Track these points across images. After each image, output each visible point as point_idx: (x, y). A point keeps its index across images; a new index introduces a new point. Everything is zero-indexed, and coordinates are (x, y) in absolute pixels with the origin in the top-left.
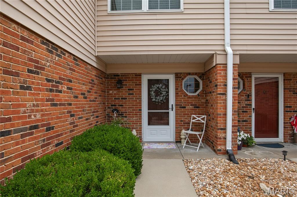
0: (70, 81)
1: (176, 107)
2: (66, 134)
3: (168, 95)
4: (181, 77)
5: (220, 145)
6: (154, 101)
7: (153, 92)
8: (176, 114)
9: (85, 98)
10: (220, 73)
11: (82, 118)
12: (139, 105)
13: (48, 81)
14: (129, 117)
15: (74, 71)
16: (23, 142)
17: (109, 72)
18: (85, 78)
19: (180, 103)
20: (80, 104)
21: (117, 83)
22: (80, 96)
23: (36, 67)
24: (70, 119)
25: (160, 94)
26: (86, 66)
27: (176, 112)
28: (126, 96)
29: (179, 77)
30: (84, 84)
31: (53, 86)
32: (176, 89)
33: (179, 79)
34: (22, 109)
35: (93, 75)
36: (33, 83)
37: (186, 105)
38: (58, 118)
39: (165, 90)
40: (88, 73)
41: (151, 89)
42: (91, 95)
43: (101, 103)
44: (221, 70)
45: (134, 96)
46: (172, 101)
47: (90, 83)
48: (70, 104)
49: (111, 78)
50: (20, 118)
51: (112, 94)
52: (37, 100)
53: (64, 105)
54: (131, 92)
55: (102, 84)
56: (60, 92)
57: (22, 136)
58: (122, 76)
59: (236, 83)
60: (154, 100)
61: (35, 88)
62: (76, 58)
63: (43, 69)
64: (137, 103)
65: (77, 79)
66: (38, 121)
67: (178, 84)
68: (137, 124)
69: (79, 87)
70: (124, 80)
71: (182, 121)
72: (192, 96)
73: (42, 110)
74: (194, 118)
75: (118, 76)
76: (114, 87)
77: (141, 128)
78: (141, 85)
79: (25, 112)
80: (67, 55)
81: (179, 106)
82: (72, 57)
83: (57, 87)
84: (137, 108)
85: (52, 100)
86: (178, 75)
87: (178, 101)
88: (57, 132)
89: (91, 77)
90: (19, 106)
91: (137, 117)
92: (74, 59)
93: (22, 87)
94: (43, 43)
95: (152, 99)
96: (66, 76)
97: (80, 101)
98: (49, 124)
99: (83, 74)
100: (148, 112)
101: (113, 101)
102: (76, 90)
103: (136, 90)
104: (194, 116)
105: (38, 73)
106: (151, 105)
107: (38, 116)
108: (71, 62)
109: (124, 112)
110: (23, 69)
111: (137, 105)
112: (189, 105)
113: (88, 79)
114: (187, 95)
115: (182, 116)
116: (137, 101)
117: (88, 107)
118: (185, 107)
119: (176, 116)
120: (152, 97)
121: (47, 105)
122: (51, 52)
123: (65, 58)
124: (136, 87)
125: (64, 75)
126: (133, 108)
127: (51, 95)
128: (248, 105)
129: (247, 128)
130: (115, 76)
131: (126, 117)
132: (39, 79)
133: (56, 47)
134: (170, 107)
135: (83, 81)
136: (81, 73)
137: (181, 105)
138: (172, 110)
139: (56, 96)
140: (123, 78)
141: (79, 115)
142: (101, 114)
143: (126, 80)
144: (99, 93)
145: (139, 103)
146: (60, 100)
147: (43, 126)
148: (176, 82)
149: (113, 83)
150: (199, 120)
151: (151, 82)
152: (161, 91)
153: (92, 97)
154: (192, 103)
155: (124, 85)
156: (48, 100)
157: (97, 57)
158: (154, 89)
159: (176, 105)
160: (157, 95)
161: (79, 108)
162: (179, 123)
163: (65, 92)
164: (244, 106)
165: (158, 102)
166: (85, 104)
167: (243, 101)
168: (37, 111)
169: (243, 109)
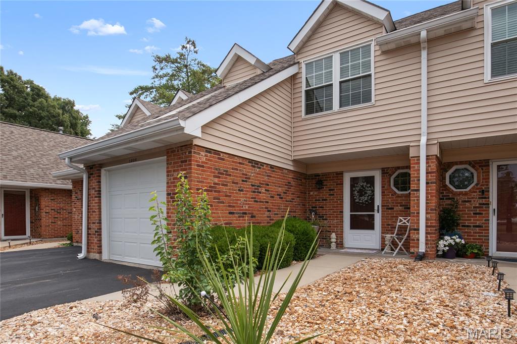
0: (268, 185)
1: (382, 209)
2: (264, 223)
3: (374, 195)
4: (387, 173)
5: (413, 247)
6: (357, 202)
7: (356, 192)
8: (382, 217)
9: (281, 198)
10: (414, 167)
11: (277, 214)
12: (340, 207)
13: (252, 185)
14: (329, 219)
15: (271, 176)
16: (240, 220)
17: (309, 173)
18: (281, 181)
19: (387, 203)
20: (275, 203)
21: (316, 184)
22: (276, 196)
23: (246, 178)
24: (267, 214)
25: (365, 194)
26: (282, 171)
27: (382, 214)
28: (326, 197)
29: (385, 172)
30: (280, 187)
31: (255, 189)
32: (383, 187)
33: (386, 175)
34: (239, 202)
35: (290, 178)
36: (244, 187)
37: (394, 206)
38: (259, 211)
39: (369, 189)
40: (284, 176)
41: (354, 189)
42: (288, 196)
43: (299, 204)
44: (414, 164)
45: (335, 197)
46: (378, 201)
47: (286, 185)
48: (267, 202)
49: (312, 179)
50: (238, 207)
51: (313, 195)
52: (246, 198)
53: (263, 202)
54: (332, 192)
55: (301, 185)
56: (260, 193)
57: (239, 217)
58: (322, 175)
59: (434, 176)
60: (357, 200)
61: (245, 190)
62: (272, 167)
63: (249, 178)
64: (338, 205)
65: (273, 183)
66: (246, 210)
67: (384, 181)
68: (338, 227)
69: (274, 189)
70: (325, 180)
71: (388, 225)
72: (401, 194)
73: (249, 204)
74: (401, 221)
75: (319, 176)
76: (315, 188)
77: (343, 232)
78: (343, 184)
79: (240, 204)
80: (265, 166)
81: (386, 207)
82: (269, 166)
83: (258, 189)
84: (338, 209)
85: (255, 198)
86: (384, 170)
87: (385, 200)
88: (258, 220)
89: (287, 180)
90: (238, 200)
91: (338, 220)
92: (271, 168)
93: (239, 190)
94: (249, 162)
95: (356, 199)
96: (265, 181)
97: (275, 200)
98: (253, 213)
99: (280, 178)
100: (351, 215)
101: (314, 203)
102: (272, 191)
103: (337, 190)
104: (401, 218)
105: (246, 181)
106: (354, 206)
107: (247, 207)
108: (269, 170)
109: (324, 215)
110: (239, 180)
111: (338, 207)
112: (398, 206)
113: (284, 182)
114: (395, 193)
115: (389, 219)
116: (338, 202)
117: (284, 206)
118: (393, 209)
119: (382, 219)
120: (355, 197)
121: (251, 201)
122: (254, 167)
123: (263, 169)
124: (336, 187)
125: (263, 181)
126: (334, 210)
127: (254, 195)
128: (484, 204)
129: (482, 236)
130: (315, 176)
131: (326, 219)
132: (247, 186)
133: (257, 163)
134: (376, 208)
135: (279, 184)
136: (278, 178)
137: (388, 206)
138: (378, 212)
139: (257, 195)
140: (323, 178)
141: (275, 211)
142: (299, 215)
143: (327, 180)
144: (297, 194)
145: (340, 204)
146: (259, 199)
147: (249, 214)
148: (382, 179)
149: (313, 184)
150: (404, 223)
151: (354, 181)
152: (365, 190)
153: (289, 198)
154: (402, 203)
155: (325, 185)
156: (252, 198)
157: (294, 161)
158: (357, 189)
159: (382, 206)
160: (361, 195)
161: (275, 206)
162: (385, 227)
163: (263, 193)
164: (477, 205)
165: (363, 203)
166: (281, 203)
167: (476, 198)
168: (246, 204)
169: (474, 211)
